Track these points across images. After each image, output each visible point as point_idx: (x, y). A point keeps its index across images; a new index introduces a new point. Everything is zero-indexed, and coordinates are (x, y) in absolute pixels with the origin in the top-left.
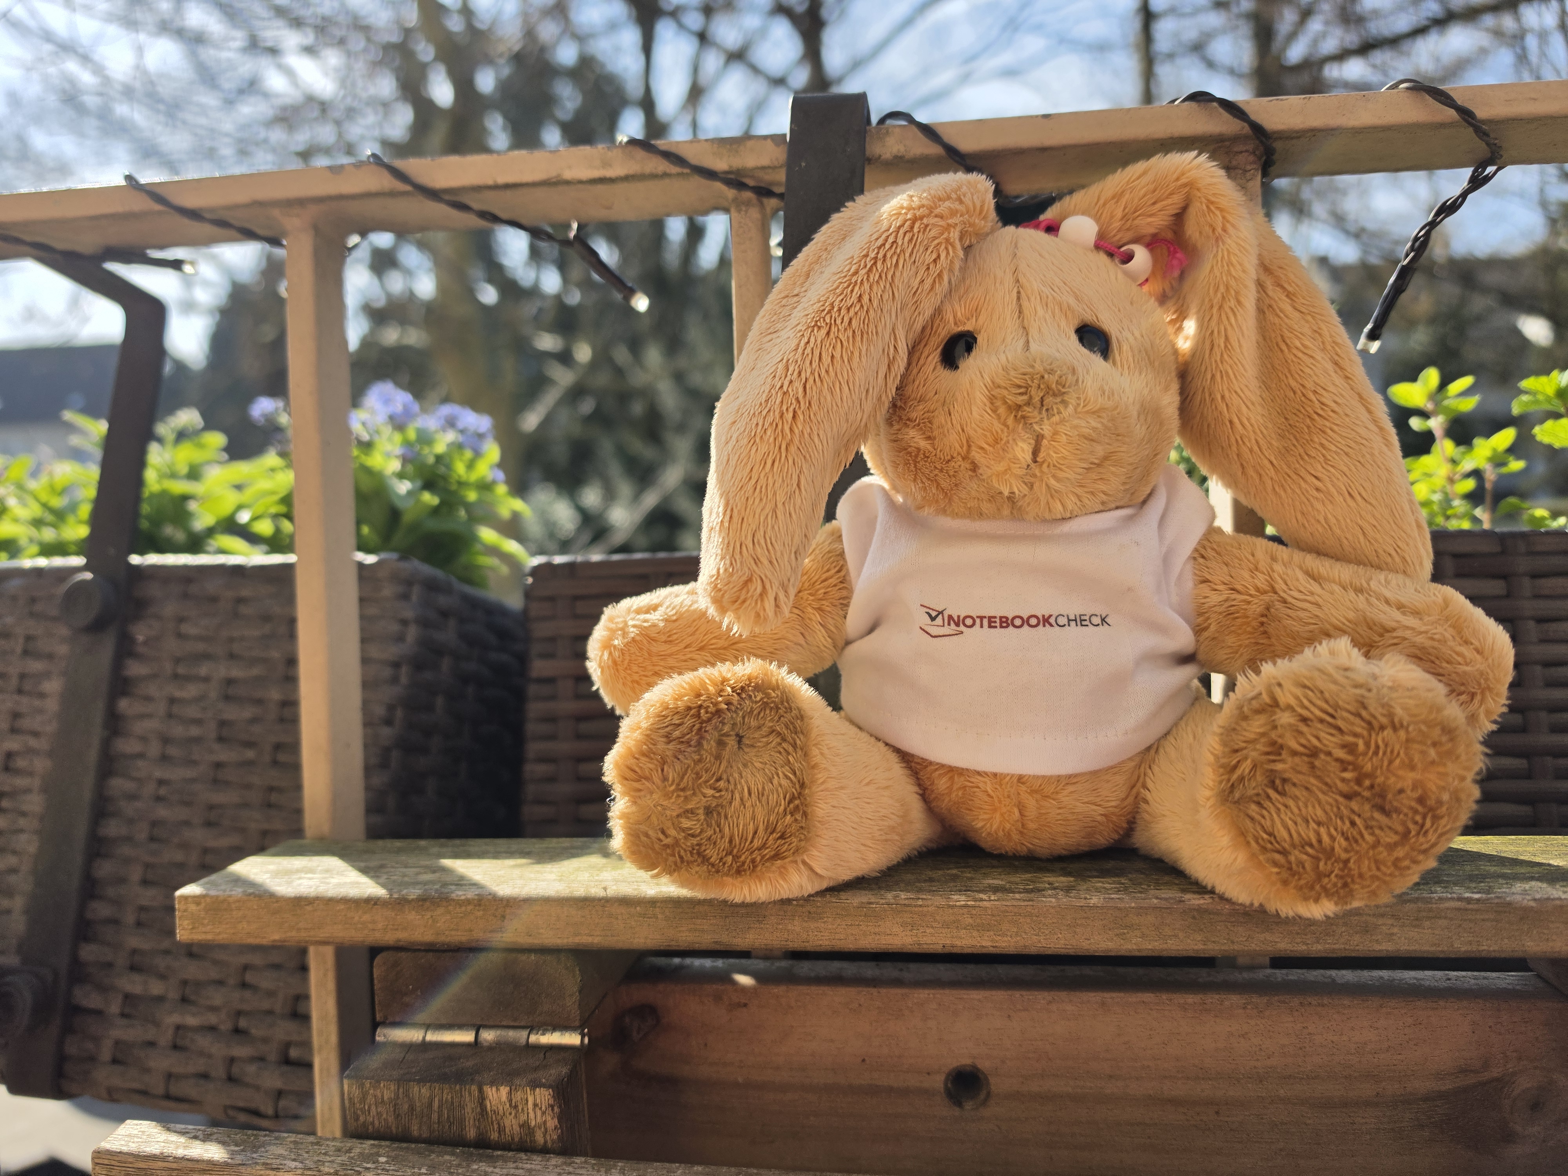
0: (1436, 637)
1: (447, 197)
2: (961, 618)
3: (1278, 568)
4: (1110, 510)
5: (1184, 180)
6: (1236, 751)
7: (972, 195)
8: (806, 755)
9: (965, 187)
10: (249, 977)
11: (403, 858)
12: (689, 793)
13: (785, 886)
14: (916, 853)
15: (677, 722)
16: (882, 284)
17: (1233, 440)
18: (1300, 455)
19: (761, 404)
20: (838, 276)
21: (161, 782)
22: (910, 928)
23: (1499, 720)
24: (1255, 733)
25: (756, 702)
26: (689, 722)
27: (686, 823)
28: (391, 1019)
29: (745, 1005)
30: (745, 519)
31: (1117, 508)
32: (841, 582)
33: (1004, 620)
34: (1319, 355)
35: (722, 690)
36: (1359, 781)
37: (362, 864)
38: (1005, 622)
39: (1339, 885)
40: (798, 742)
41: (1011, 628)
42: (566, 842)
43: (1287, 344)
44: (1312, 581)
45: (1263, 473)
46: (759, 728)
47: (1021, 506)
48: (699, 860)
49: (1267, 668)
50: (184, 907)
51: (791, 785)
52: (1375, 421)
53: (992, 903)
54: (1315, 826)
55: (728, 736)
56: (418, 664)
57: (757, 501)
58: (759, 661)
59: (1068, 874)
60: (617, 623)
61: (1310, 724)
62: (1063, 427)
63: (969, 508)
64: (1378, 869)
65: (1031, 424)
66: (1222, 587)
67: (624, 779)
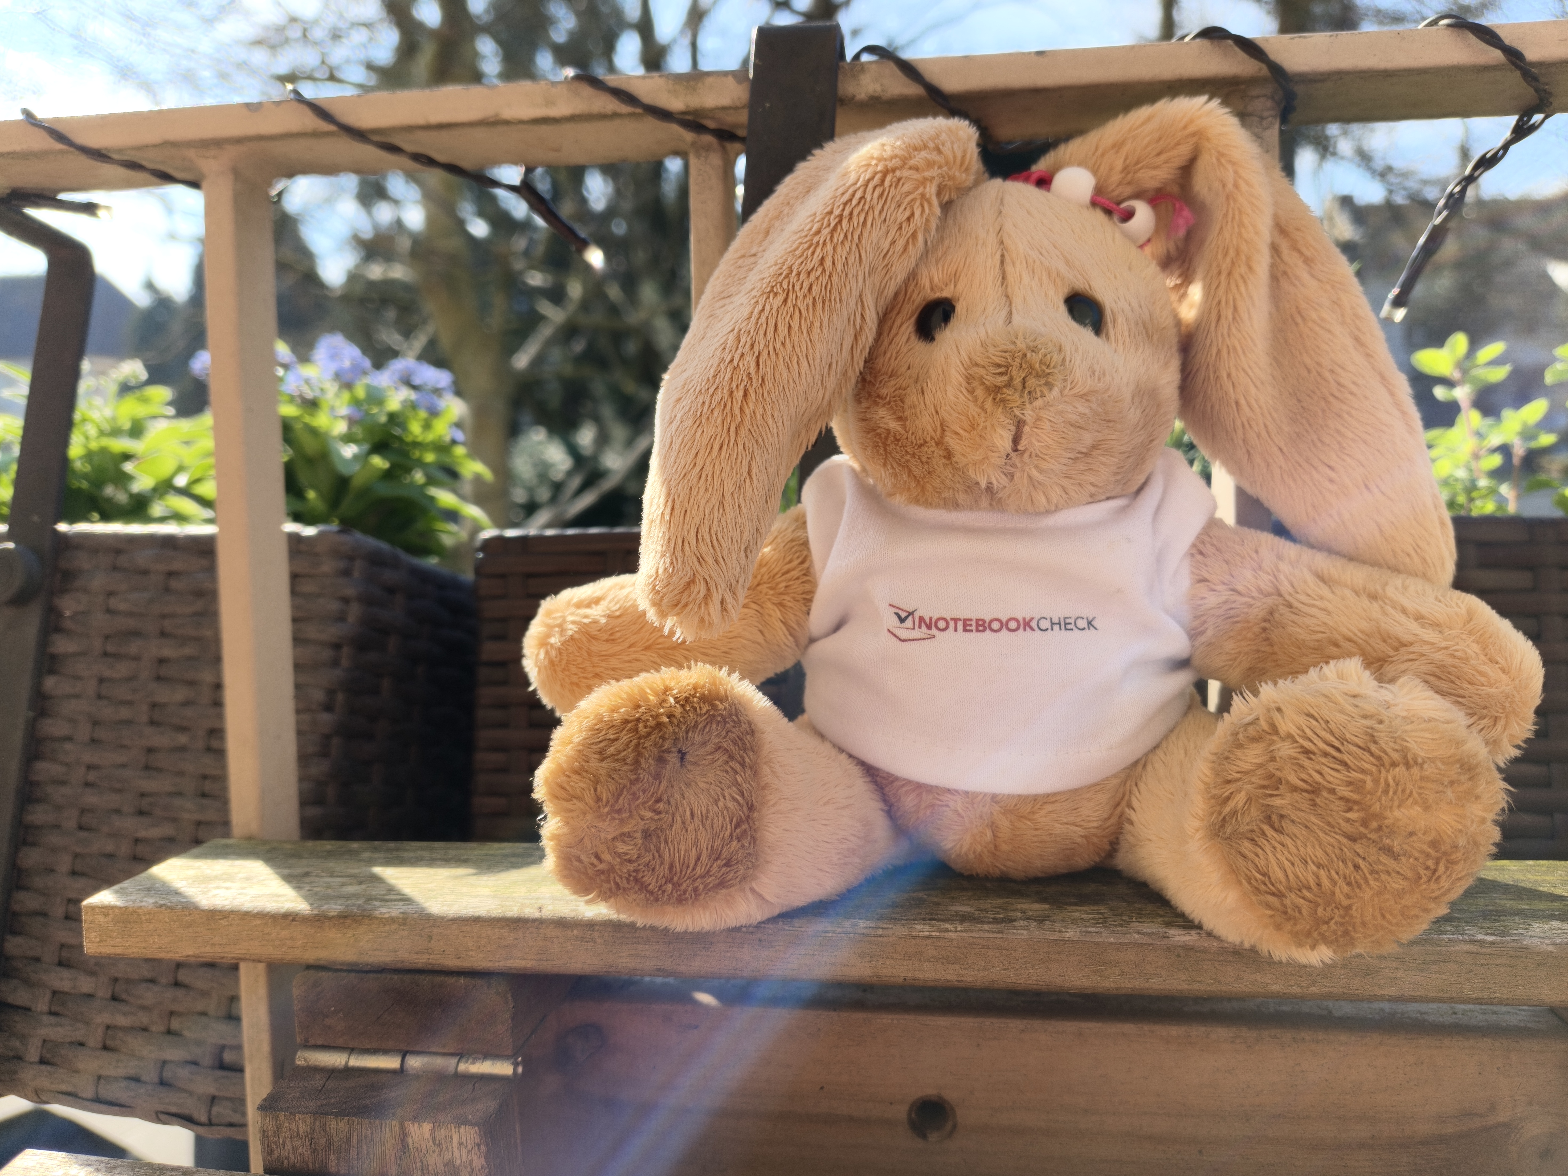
0: (1457, 654)
1: (376, 138)
2: (933, 621)
3: (1284, 567)
4: (1100, 501)
5: (1191, 129)
6: (1230, 782)
7: (952, 143)
8: (756, 773)
9: (944, 135)
10: (183, 975)
11: (331, 864)
12: (625, 815)
13: (732, 915)
15: (612, 737)
16: (847, 245)
17: (1239, 424)
18: (1313, 442)
19: (708, 380)
20: (798, 235)
21: (90, 767)
22: (868, 959)
24: (1251, 763)
25: (701, 715)
26: (625, 737)
27: (622, 848)
28: (312, 1042)
29: (696, 1027)
30: (688, 512)
31: (1108, 498)
32: (805, 575)
33: (980, 623)
34: (1338, 330)
35: (664, 701)
36: (1365, 823)
37: (287, 871)
38: (982, 626)
39: (1339, 933)
40: (747, 760)
41: (988, 632)
42: (507, 847)
43: (1302, 317)
44: (1321, 584)
45: (1270, 459)
46: (704, 743)
47: (1001, 498)
48: (637, 888)
49: (1266, 689)
50: (91, 918)
51: (738, 807)
52: (1398, 405)
53: (958, 934)
54: (1314, 868)
55: (669, 752)
56: (361, 644)
57: (702, 491)
58: (708, 666)
59: (1043, 900)
60: (555, 618)
61: (1312, 756)
62: (1047, 412)
63: (945, 499)
64: (1383, 917)
65: (1011, 408)
66: (1220, 587)
67: (555, 797)
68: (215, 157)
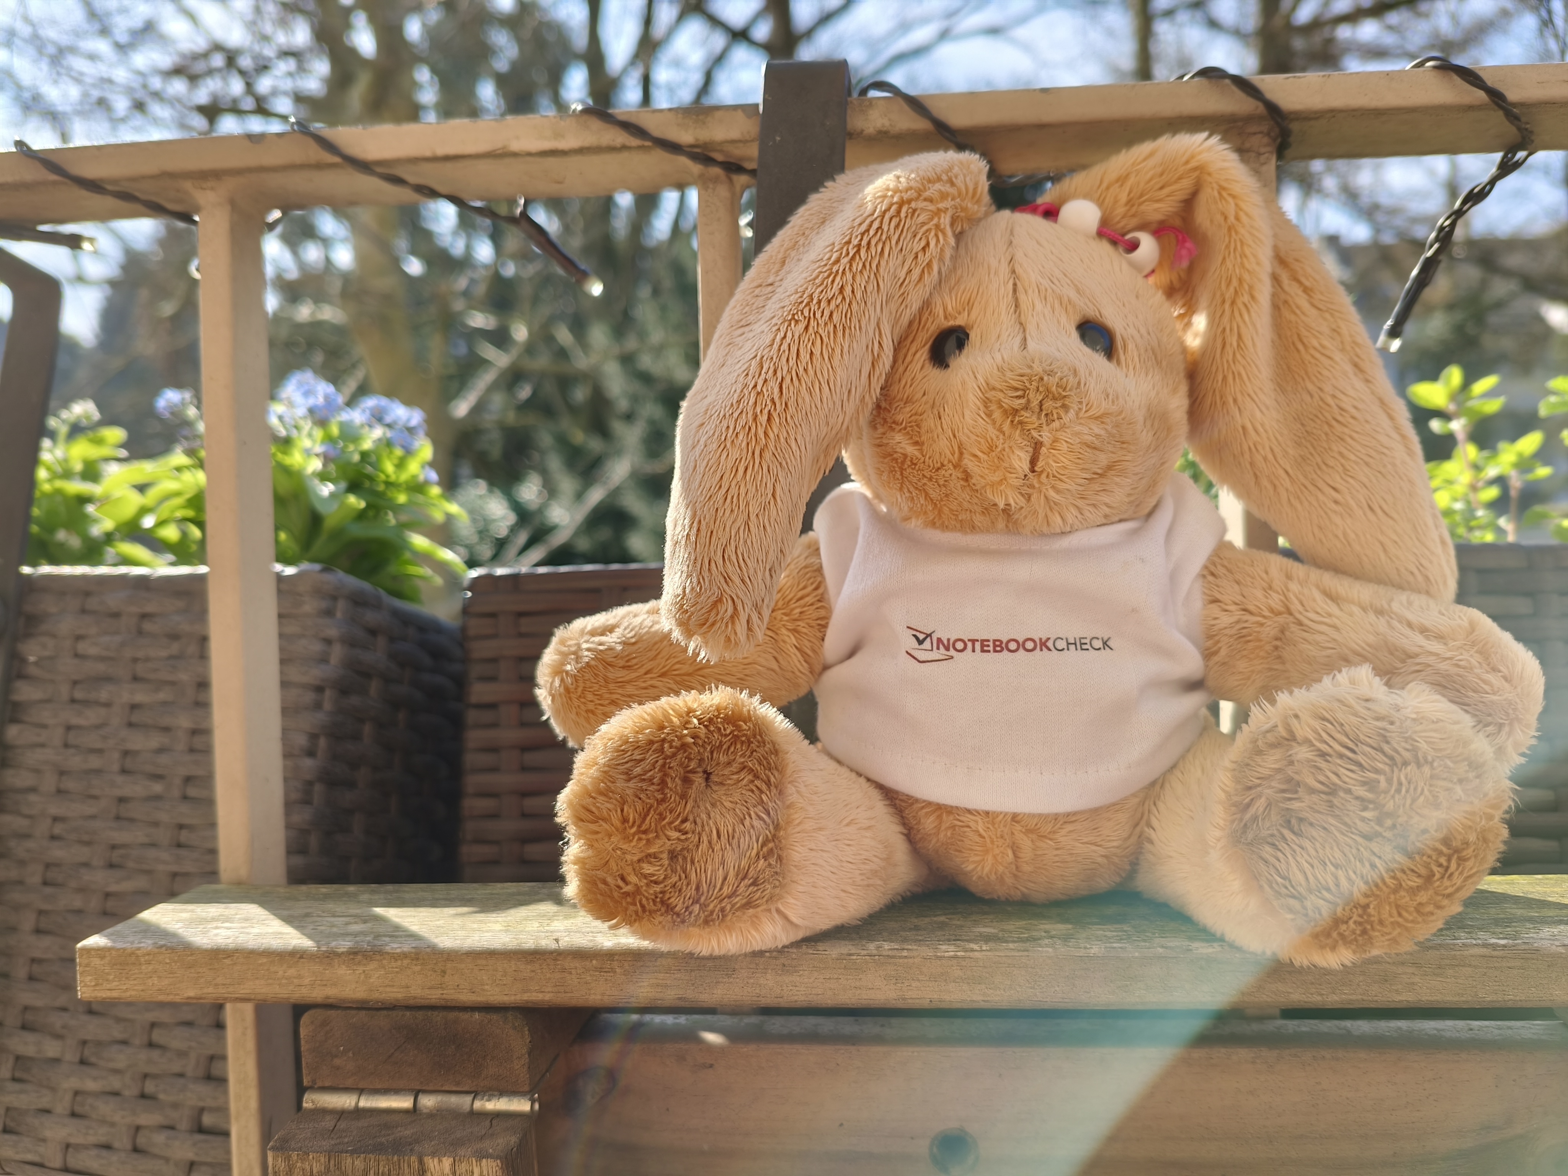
0: (1461, 663)
1: (379, 170)
2: (951, 642)
3: (1294, 587)
4: (1112, 523)
5: (1193, 164)
6: (1250, 788)
7: (964, 176)
8: (781, 793)
9: (956, 167)
10: (157, 1036)
11: (330, 906)
12: (652, 835)
13: (758, 937)
14: (900, 898)
15: (638, 757)
16: (866, 274)
17: (1246, 447)
18: (1317, 464)
19: (732, 405)
20: (817, 264)
21: (55, 819)
22: (894, 981)
23: (1528, 752)
24: (1270, 768)
25: (726, 736)
26: (651, 757)
27: (648, 869)
28: (319, 1084)
29: (711, 1066)
30: (714, 533)
31: (1120, 521)
32: (819, 601)
33: (998, 643)
34: (1338, 356)
35: (688, 722)
36: (1379, 821)
37: (286, 913)
38: (999, 646)
39: (1358, 932)
40: (772, 779)
41: (1005, 652)
42: (511, 887)
43: (1303, 343)
44: (1329, 601)
45: (1277, 483)
46: (729, 764)
47: (1017, 519)
48: (663, 909)
49: (1283, 698)
50: (86, 961)
51: (764, 826)
52: (1397, 429)
53: (984, 953)
54: (1333, 869)
55: (695, 772)
56: (343, 689)
57: (728, 512)
58: (729, 689)
59: (1066, 921)
60: (569, 646)
61: (1328, 758)
62: (1064, 434)
63: (961, 521)
64: (1400, 915)
65: (1029, 430)
66: (1232, 608)
67: (579, 820)
68: (212, 189)
